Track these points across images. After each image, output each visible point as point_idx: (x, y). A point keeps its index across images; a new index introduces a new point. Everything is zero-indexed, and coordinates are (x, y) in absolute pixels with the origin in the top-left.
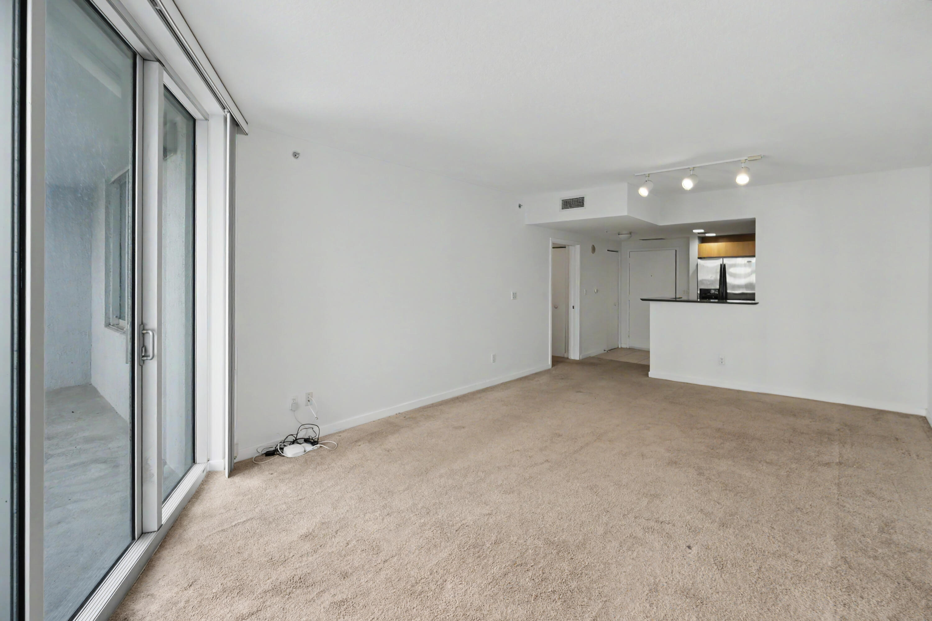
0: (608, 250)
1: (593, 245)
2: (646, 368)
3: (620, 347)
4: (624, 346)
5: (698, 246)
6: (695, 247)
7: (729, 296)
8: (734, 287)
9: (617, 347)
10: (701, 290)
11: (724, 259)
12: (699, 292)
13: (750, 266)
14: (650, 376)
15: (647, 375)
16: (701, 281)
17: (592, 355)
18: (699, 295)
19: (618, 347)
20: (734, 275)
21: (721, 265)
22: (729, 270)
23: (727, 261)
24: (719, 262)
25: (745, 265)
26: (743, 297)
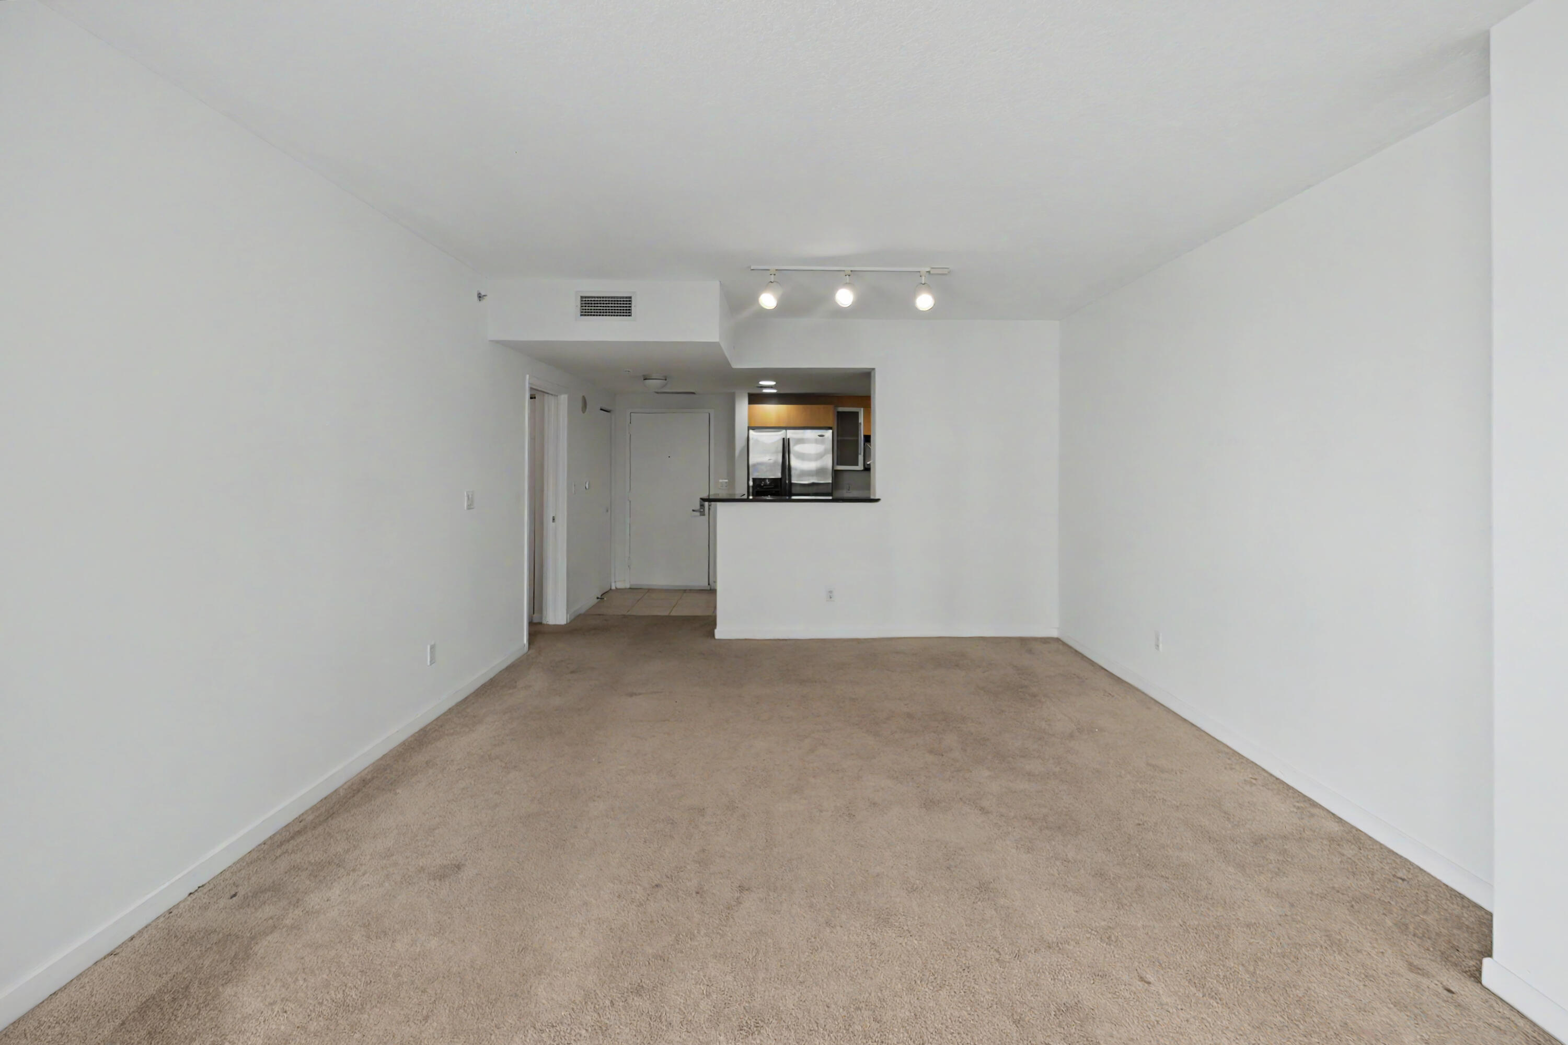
0: (601, 409)
1: (583, 396)
2: (709, 623)
3: (613, 588)
4: (620, 585)
5: (749, 409)
6: (743, 409)
7: (794, 490)
8: (804, 474)
9: (609, 589)
10: (754, 480)
11: (788, 431)
12: (751, 483)
13: (822, 442)
14: (717, 636)
15: (712, 635)
16: (754, 465)
17: (583, 611)
18: (751, 490)
19: (611, 589)
20: (802, 457)
21: (784, 439)
22: (795, 448)
23: (791, 434)
24: (781, 434)
25: (816, 442)
26: (814, 490)
